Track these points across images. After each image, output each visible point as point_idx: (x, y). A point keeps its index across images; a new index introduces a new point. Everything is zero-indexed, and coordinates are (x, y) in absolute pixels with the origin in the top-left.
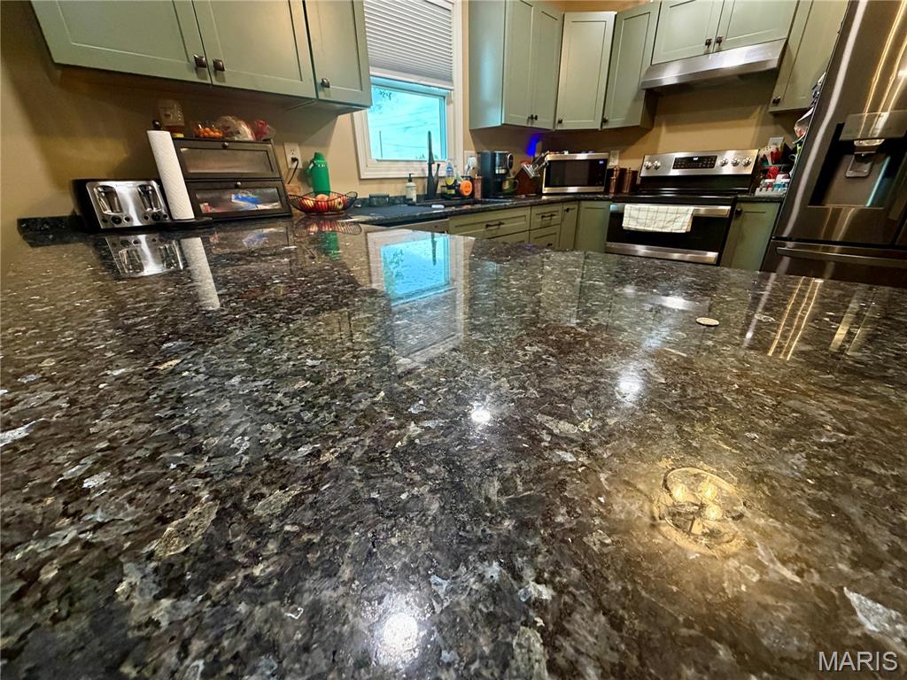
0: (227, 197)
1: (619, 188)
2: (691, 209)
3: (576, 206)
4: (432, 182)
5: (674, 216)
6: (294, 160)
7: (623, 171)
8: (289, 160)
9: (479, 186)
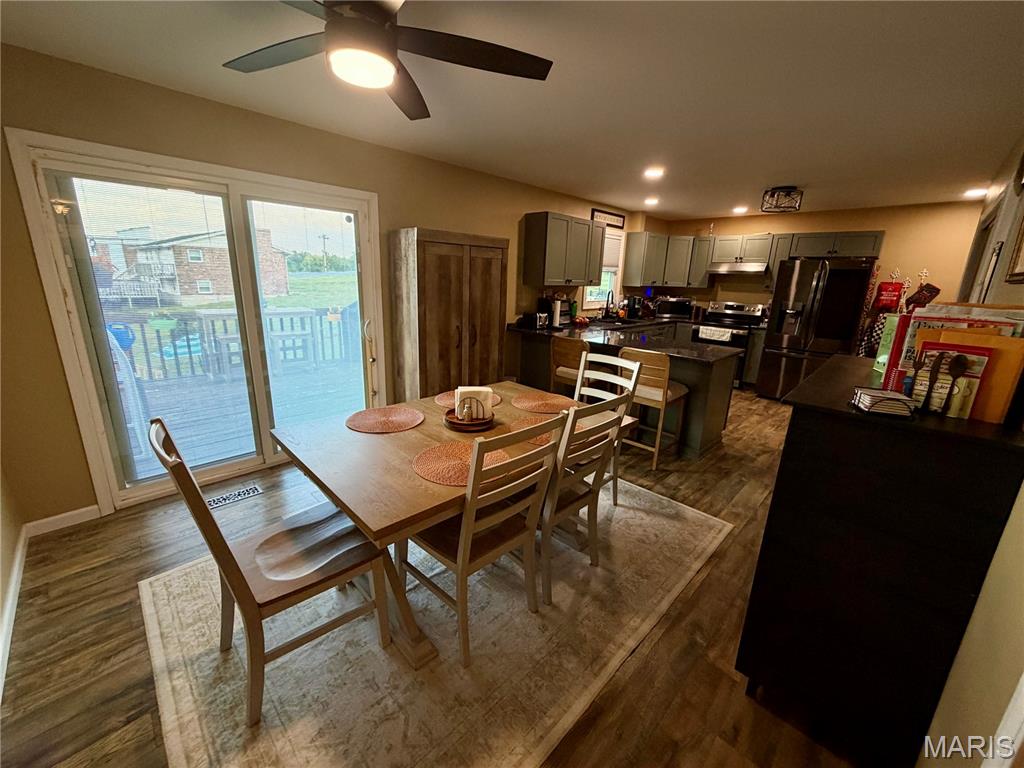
1: (697, 317)
2: (731, 330)
3: (675, 325)
4: (608, 310)
5: (723, 333)
7: (698, 308)
9: (627, 313)
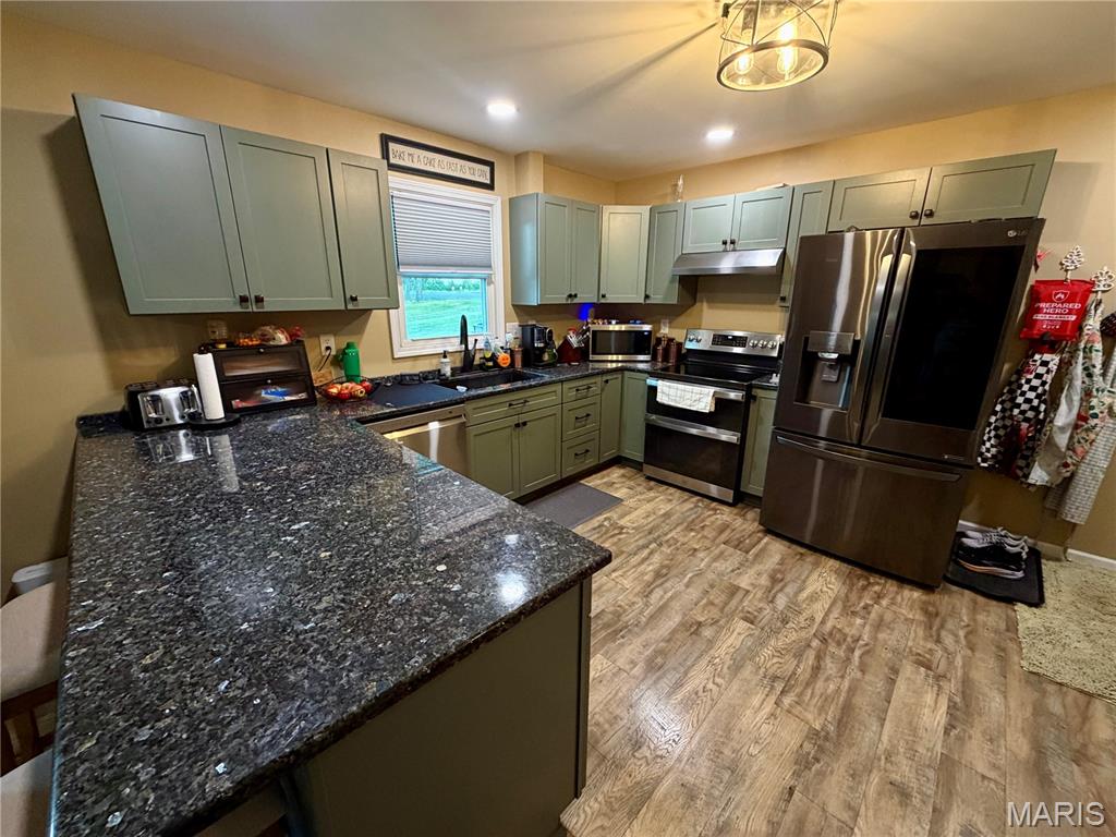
0: (258, 392)
1: (666, 357)
2: (711, 391)
3: (620, 376)
4: (468, 356)
5: (698, 396)
6: (328, 348)
8: (323, 348)
9: (518, 357)
